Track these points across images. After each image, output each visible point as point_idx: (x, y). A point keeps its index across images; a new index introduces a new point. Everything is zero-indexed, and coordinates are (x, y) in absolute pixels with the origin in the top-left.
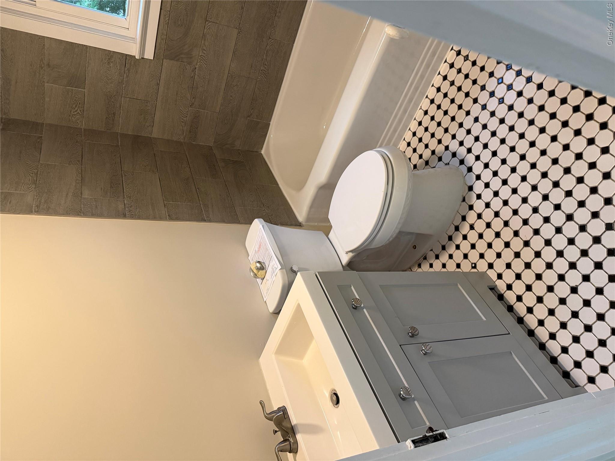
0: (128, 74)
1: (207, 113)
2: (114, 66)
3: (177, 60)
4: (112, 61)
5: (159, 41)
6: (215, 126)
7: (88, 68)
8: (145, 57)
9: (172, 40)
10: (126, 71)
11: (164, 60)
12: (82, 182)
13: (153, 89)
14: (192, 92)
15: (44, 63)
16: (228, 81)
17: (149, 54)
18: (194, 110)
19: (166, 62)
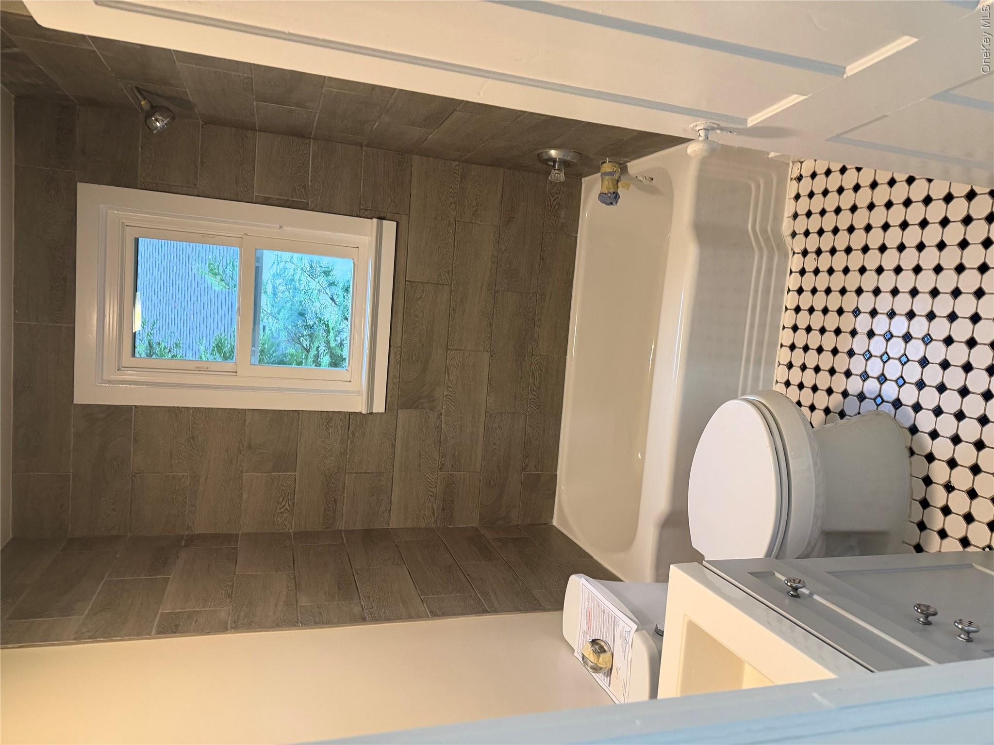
0: (352, 439)
1: (464, 474)
2: (334, 432)
3: (417, 408)
4: (331, 425)
5: (390, 387)
6: (478, 492)
7: (300, 441)
8: (374, 412)
9: (407, 383)
10: (350, 435)
11: (399, 411)
12: (296, 589)
13: (387, 453)
14: (441, 448)
15: (243, 446)
16: (487, 424)
17: (379, 407)
18: (446, 475)
19: (402, 414)
